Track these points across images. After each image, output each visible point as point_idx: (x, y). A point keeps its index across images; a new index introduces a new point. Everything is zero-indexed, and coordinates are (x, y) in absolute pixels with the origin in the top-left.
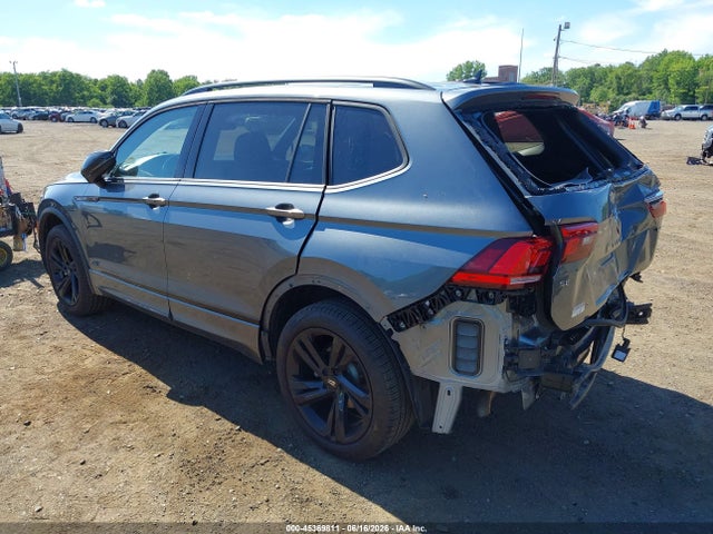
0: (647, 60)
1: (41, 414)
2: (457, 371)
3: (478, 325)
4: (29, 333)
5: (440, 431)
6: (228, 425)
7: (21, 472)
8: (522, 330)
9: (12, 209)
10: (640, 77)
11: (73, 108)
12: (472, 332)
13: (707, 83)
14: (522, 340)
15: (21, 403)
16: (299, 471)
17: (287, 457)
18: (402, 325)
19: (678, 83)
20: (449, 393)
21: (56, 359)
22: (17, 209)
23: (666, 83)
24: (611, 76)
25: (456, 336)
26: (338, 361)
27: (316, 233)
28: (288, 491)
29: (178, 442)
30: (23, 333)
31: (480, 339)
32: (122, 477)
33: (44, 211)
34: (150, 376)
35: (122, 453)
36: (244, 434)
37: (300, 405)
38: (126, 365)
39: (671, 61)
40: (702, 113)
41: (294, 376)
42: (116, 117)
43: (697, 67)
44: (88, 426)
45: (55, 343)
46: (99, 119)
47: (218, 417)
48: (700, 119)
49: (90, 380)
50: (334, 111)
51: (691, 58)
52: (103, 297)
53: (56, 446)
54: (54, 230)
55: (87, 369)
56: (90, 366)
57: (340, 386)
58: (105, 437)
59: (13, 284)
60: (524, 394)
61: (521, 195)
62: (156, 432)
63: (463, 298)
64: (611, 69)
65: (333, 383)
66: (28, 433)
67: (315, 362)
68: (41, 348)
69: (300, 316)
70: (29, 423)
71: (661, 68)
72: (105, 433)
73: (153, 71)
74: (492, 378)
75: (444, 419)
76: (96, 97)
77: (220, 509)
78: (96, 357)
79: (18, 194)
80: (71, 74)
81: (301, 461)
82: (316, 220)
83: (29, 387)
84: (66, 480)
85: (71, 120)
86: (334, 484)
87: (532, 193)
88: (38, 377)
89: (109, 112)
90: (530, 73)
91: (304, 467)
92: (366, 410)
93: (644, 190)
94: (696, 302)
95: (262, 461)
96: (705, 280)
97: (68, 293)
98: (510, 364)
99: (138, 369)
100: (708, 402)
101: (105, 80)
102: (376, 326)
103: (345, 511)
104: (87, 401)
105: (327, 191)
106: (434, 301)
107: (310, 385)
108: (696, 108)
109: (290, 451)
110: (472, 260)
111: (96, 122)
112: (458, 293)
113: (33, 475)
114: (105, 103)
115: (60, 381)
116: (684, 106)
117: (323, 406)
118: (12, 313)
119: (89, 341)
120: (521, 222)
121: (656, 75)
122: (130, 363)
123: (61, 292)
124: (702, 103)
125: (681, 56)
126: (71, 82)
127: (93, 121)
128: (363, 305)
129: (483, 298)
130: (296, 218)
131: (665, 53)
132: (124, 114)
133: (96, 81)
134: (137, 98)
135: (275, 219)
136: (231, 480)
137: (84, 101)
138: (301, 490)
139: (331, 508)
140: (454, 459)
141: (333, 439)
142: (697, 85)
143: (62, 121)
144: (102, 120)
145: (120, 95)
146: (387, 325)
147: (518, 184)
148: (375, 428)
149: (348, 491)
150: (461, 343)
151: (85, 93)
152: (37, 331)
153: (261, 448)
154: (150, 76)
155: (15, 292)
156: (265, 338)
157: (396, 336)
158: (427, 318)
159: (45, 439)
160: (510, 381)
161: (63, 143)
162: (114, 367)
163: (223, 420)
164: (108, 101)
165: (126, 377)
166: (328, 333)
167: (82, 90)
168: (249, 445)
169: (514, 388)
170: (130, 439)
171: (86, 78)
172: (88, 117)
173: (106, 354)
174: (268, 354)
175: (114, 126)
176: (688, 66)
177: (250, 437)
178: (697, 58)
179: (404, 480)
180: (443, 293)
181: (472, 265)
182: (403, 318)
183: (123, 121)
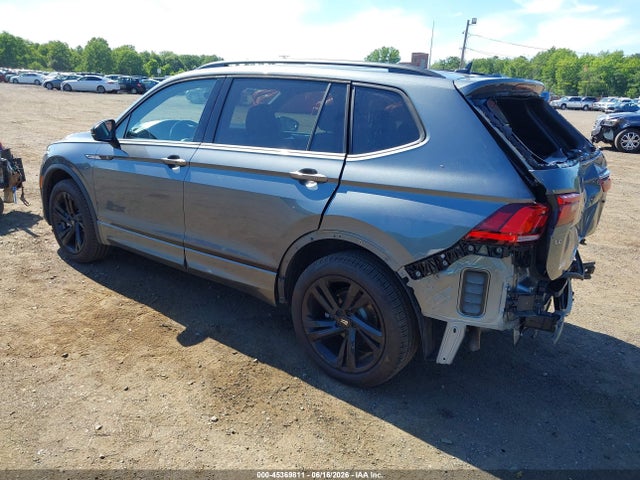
0: (538, 55)
1: (75, 348)
2: (463, 312)
3: (484, 275)
4: (39, 277)
5: (442, 362)
6: (246, 358)
7: (73, 397)
8: (520, 279)
9: (4, 163)
10: (531, 70)
11: (17, 70)
12: (479, 280)
13: (588, 78)
14: (520, 287)
15: (53, 337)
16: (317, 395)
17: (304, 384)
18: (418, 274)
19: (564, 77)
20: (455, 331)
21: (72, 300)
22: (9, 164)
23: (554, 77)
24: (507, 68)
25: (465, 283)
26: (353, 303)
27: (337, 194)
28: (312, 412)
29: (205, 373)
30: (33, 277)
31: (485, 286)
32: (164, 401)
33: (51, 167)
34: (163, 317)
35: (159, 382)
36: (261, 365)
37: (314, 341)
38: (138, 307)
39: (558, 57)
40: (584, 104)
41: (309, 316)
42: (61, 81)
43: (579, 65)
44: (122, 359)
45: (67, 287)
46: (44, 82)
47: (235, 351)
48: (582, 109)
49: (111, 319)
50: (353, 91)
51: (574, 55)
52: (111, 246)
53: (98, 374)
54: (61, 184)
55: (103, 310)
56: (106, 307)
57: (352, 324)
58: (139, 368)
59: (9, 233)
60: (515, 332)
61: (525, 169)
62: (183, 364)
63: (475, 252)
64: (507, 62)
65: (346, 323)
66: (69, 364)
67: (329, 304)
68: (55, 291)
69: (318, 265)
70: (66, 356)
71: (550, 62)
72: (138, 364)
73: (94, 39)
74: (493, 318)
75: (447, 353)
76: (38, 60)
77: (259, 427)
78: (109, 299)
79: (8, 150)
80: (12, 37)
81: (317, 387)
82: (339, 184)
83: (55, 325)
84: (116, 403)
85: (16, 82)
86: (349, 406)
87: (534, 168)
88: (61, 316)
89: (52, 76)
90: (438, 61)
91: (320, 393)
92: (378, 344)
93: (598, 168)
94: (608, 263)
95: (284, 388)
96: (612, 246)
97: (72, 242)
98: (511, 307)
99: (151, 311)
100: (633, 343)
101: (46, 45)
102: (393, 275)
103: (364, 428)
104: (114, 337)
105: (348, 160)
106: (449, 255)
107: (322, 324)
108: (579, 100)
109: (305, 380)
110: (485, 221)
111: (40, 84)
112: (471, 248)
113: (85, 399)
114: (46, 67)
115: (83, 319)
116: (570, 97)
117: (334, 343)
118: (17, 259)
119: (97, 285)
120: (525, 191)
121: (545, 69)
122: (141, 305)
123: (64, 242)
124: (583, 95)
125: (567, 53)
126: (13, 45)
127: (37, 83)
128: (382, 257)
129: (492, 253)
130: (319, 181)
131: (553, 50)
132: (69, 78)
133: (37, 45)
134: (77, 63)
135: (297, 182)
136: (261, 404)
137: (25, 64)
138: (323, 411)
139: (351, 426)
140: (443, 387)
141: (345, 369)
142: (579, 79)
143: (6, 82)
144: (47, 83)
145: (59, 59)
146: (403, 273)
147: (523, 159)
148: (387, 359)
149: (362, 412)
150: (469, 290)
151: (27, 56)
152: (46, 275)
153: (279, 378)
154: (90, 43)
155: (14, 241)
156: (281, 284)
157: (411, 283)
158: (441, 268)
159: (85, 370)
160: (508, 321)
161: (14, 104)
162: (128, 309)
163: (240, 354)
164: (49, 64)
165: (142, 317)
166: (346, 280)
167: (24, 53)
168: (268, 375)
169: (509, 327)
170: (162, 369)
171: (27, 42)
172: (32, 79)
173: (117, 297)
174: (282, 297)
175: (59, 89)
176: (572, 63)
177: (269, 368)
178: (579, 56)
179: (406, 403)
180: (458, 248)
181: (485, 225)
182: (418, 268)
183: (67, 85)
